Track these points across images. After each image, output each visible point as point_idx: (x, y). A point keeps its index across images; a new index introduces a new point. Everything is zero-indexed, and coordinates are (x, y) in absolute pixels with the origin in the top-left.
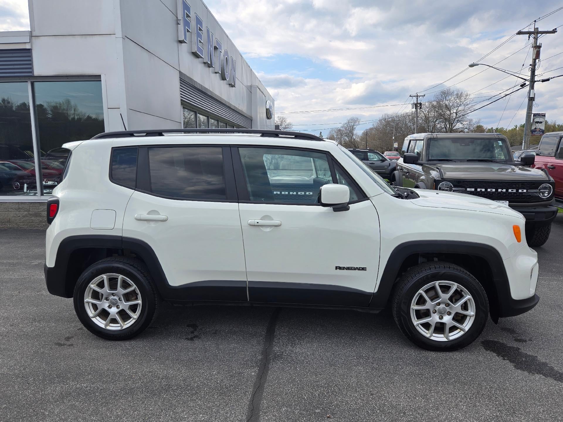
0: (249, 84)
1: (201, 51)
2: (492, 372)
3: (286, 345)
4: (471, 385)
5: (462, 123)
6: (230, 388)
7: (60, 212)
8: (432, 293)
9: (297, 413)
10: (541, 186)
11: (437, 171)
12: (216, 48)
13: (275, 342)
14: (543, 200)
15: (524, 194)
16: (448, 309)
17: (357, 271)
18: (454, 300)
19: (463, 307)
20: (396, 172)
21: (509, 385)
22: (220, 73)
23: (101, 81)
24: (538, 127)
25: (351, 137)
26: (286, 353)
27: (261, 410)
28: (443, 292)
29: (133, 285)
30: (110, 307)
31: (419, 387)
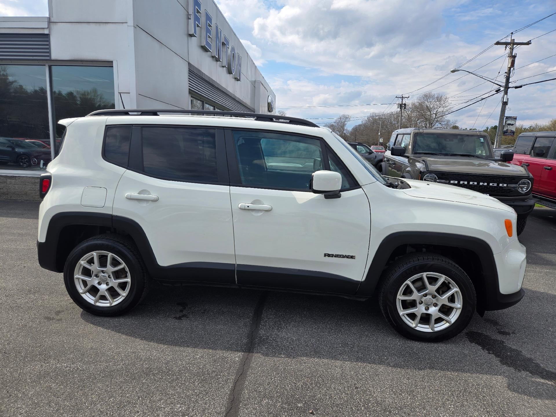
0: (253, 80)
1: (210, 46)
2: (478, 367)
3: (273, 328)
4: (457, 382)
5: (440, 123)
6: (212, 374)
7: (52, 188)
8: (419, 284)
9: (279, 407)
10: (520, 182)
11: (423, 164)
12: (223, 44)
13: (261, 325)
14: (521, 195)
15: (504, 188)
16: (434, 301)
17: (346, 259)
18: (441, 292)
19: (450, 299)
20: (383, 164)
21: (496, 382)
22: (227, 67)
23: (113, 67)
24: (510, 129)
25: (343, 132)
26: (271, 337)
27: (242, 402)
28: (430, 283)
29: (123, 264)
30: (99, 284)
31: (405, 381)
